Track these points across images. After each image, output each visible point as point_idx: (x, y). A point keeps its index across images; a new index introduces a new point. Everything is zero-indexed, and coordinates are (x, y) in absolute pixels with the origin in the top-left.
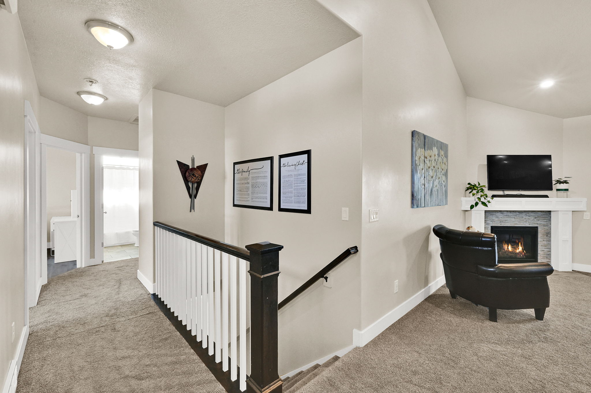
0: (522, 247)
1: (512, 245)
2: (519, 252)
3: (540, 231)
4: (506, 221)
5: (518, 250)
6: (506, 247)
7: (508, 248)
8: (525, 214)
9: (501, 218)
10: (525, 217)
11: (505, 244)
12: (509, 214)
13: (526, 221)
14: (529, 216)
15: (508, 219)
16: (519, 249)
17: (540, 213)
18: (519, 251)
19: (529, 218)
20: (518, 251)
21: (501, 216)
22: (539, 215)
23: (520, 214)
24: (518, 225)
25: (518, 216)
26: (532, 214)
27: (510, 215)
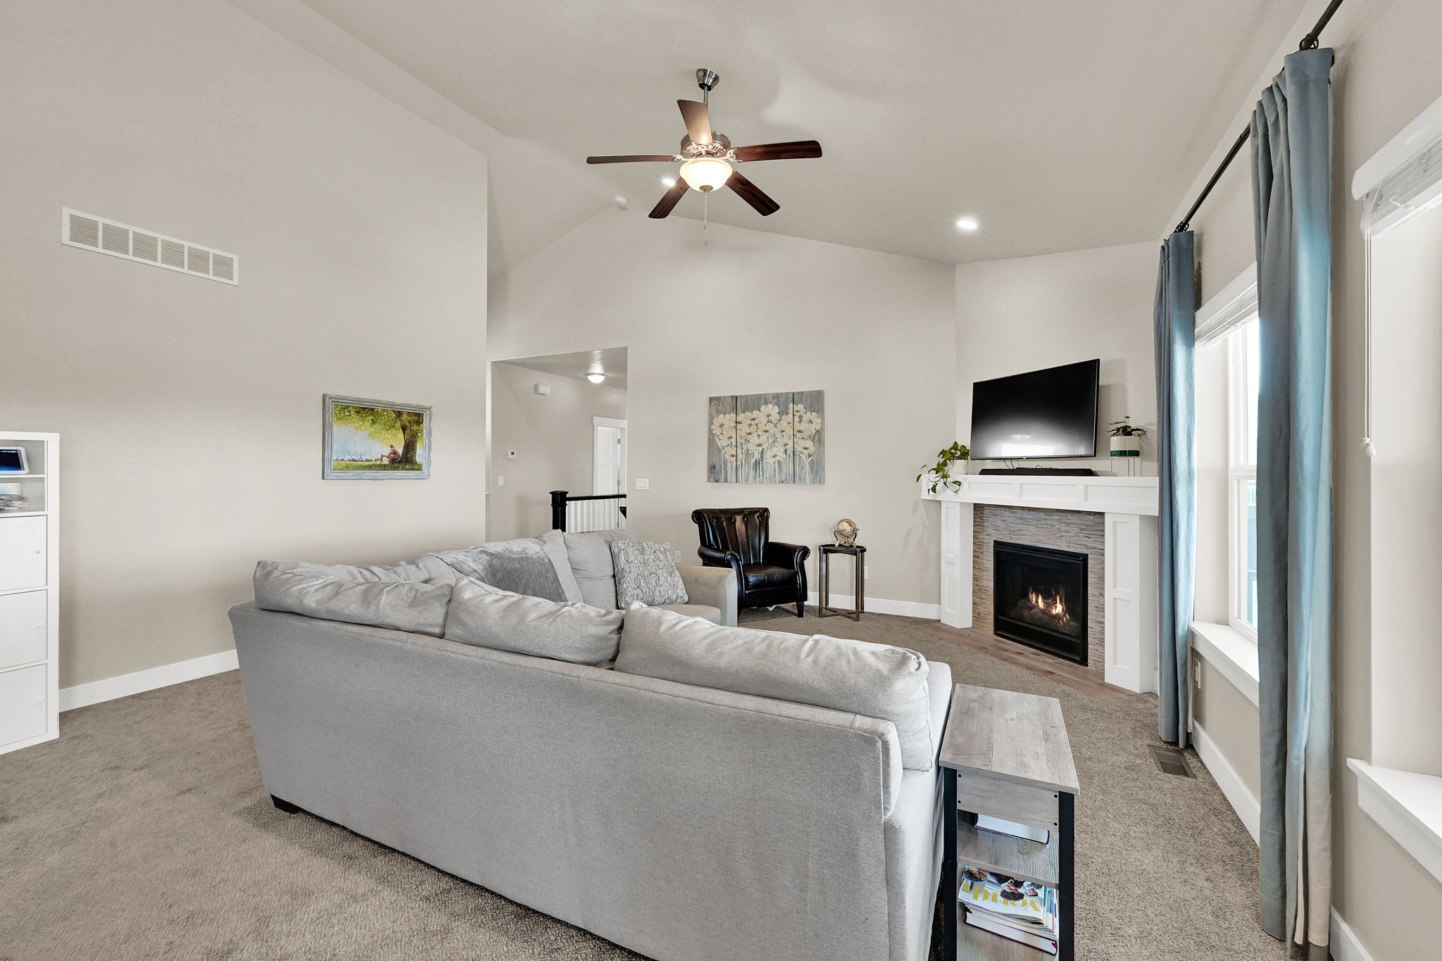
0: (1062, 605)
1: (1044, 598)
2: (1057, 614)
3: (1092, 568)
4: (1021, 532)
5: (1054, 610)
6: (1034, 599)
7: (1037, 602)
8: (1057, 518)
9: (1011, 525)
10: (1058, 527)
11: (1032, 593)
12: (1026, 514)
13: (1062, 536)
14: (1067, 524)
15: (1024, 527)
16: (1056, 607)
17: (1092, 517)
18: (1057, 612)
19: (1068, 529)
20: (1054, 612)
21: (1010, 520)
22: (1089, 523)
23: (1048, 517)
24: (1044, 543)
25: (1042, 522)
26: (1073, 519)
27: (1027, 517)
